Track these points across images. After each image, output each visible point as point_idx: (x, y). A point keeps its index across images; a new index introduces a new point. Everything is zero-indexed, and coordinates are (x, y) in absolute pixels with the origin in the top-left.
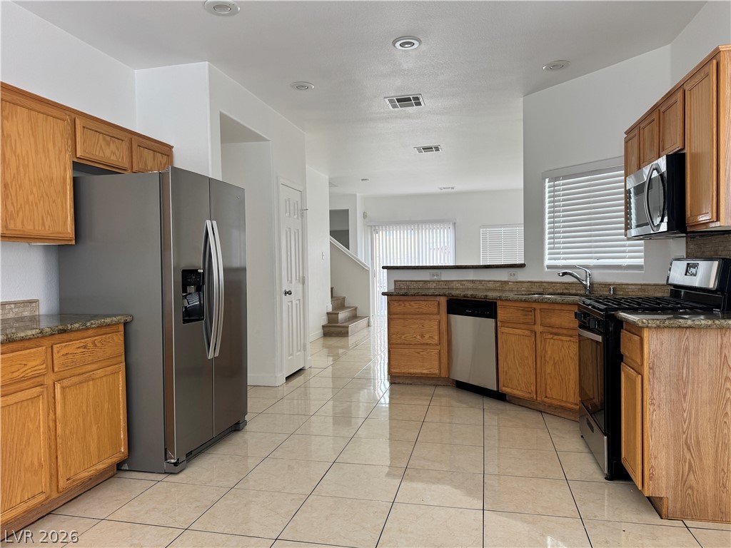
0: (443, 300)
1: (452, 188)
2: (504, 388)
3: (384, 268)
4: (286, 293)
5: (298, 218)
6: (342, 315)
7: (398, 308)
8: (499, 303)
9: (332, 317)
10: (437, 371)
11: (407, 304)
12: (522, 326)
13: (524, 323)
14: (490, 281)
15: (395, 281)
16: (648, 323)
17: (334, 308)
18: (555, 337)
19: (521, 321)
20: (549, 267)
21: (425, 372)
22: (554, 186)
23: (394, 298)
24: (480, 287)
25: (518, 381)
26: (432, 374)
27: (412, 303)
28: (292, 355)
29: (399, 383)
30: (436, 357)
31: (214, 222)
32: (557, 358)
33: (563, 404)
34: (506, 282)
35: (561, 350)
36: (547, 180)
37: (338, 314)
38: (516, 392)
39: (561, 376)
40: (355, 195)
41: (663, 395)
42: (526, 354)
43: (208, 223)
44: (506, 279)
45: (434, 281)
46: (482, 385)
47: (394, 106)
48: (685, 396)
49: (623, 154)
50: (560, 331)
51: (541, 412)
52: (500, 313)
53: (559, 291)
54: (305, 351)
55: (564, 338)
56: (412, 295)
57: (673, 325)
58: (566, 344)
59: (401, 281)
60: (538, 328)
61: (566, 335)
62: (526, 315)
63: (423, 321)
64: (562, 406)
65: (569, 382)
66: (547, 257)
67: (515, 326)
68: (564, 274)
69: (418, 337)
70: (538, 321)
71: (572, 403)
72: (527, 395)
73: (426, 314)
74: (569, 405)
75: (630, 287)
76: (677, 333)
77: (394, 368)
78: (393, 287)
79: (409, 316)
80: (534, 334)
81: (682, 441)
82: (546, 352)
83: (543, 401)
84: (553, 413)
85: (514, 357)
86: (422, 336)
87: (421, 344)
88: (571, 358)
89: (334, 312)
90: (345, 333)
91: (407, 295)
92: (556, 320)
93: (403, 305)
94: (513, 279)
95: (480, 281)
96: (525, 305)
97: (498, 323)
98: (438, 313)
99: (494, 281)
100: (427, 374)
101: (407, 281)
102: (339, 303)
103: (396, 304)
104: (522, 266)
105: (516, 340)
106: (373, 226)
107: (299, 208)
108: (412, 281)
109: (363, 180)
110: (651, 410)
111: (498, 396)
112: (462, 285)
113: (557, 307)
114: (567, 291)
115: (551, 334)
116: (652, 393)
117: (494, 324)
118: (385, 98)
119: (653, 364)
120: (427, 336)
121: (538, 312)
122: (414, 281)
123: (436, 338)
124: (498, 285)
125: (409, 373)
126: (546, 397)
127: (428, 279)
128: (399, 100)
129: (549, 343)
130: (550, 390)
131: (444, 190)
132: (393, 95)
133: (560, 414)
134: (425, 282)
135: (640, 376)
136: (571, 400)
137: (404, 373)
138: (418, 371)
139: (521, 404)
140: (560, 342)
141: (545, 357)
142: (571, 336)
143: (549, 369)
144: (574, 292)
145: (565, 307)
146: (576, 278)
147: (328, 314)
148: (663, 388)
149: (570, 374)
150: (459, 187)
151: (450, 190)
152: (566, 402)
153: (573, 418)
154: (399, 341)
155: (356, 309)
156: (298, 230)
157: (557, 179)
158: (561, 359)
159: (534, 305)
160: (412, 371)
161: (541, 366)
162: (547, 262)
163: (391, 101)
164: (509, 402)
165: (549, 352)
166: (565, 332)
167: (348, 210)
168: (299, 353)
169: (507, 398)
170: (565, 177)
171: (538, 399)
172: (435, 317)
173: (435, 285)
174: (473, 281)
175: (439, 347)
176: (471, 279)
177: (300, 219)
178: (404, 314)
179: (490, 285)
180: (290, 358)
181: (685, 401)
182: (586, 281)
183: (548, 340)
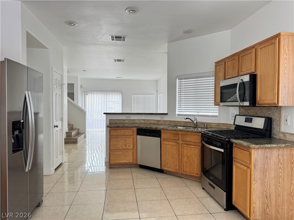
0: (135, 129)
1: (122, 78)
2: (164, 168)
3: (104, 113)
4: (55, 126)
5: (60, 88)
6: (74, 133)
7: (114, 133)
8: (162, 131)
9: (68, 134)
10: (132, 161)
11: (119, 131)
12: (172, 141)
13: (174, 140)
14: (152, 120)
15: (110, 120)
16: (255, 147)
17: (69, 130)
18: (188, 146)
19: (173, 139)
20: (178, 115)
21: (126, 162)
22: (181, 82)
23: (112, 128)
24: (148, 122)
25: (171, 164)
26: (129, 163)
27: (121, 131)
28: (57, 157)
29: (113, 168)
30: (132, 155)
31: (29, 92)
32: (189, 155)
33: (192, 174)
34: (159, 121)
35: (191, 151)
36: (177, 79)
37: (72, 133)
38: (169, 169)
39: (191, 162)
40: (77, 77)
41: (258, 177)
42: (175, 153)
43: (26, 92)
44: (159, 119)
45: (127, 120)
46: (153, 167)
47: (113, 40)
48: (266, 176)
49: (214, 71)
50: (190, 143)
51: (180, 177)
52: (163, 135)
53: (182, 125)
54: (62, 154)
55: (192, 146)
56: (121, 127)
57: (264, 147)
58: (193, 149)
59: (112, 120)
60: (180, 142)
61: (193, 145)
62: (175, 136)
63: (126, 139)
64: (191, 175)
65: (194, 165)
66: (177, 111)
67: (169, 141)
68: (187, 118)
69: (124, 146)
70: (180, 139)
71: (196, 174)
72: (175, 171)
73: (128, 135)
74: (194, 175)
75: (213, 124)
76: (263, 150)
77: (112, 161)
78: (109, 122)
79: (119, 137)
80: (178, 144)
81: (265, 195)
82: (184, 152)
83: (182, 173)
84: (185, 178)
85: (169, 154)
86: (125, 146)
87: (125, 149)
88: (195, 155)
89: (69, 132)
90: (75, 142)
91: (119, 127)
92: (188, 139)
93: (117, 132)
94: (162, 119)
95: (147, 120)
96: (175, 132)
97: (162, 139)
98: (133, 135)
99: (154, 120)
100: (127, 163)
101: (115, 120)
102: (71, 127)
103: (113, 131)
104: (166, 114)
105: (170, 147)
106: (86, 92)
107: (61, 83)
108: (117, 120)
109: (83, 71)
110: (254, 183)
111: (161, 171)
112: (140, 121)
113: (189, 133)
114: (186, 125)
115: (186, 144)
116: (254, 176)
117: (160, 140)
118: (110, 35)
119: (255, 164)
120: (128, 145)
121: (180, 136)
122: (118, 120)
123: (132, 146)
124: (156, 121)
125: (119, 163)
126: (184, 171)
127: (125, 119)
128: (116, 37)
129: (185, 148)
130: (185, 168)
131: (118, 78)
132: (114, 34)
133: (188, 178)
134: (124, 120)
135: (249, 169)
136: (195, 172)
137: (116, 163)
138: (123, 162)
139: (170, 174)
140: (190, 148)
141: (183, 154)
142: (195, 146)
143: (185, 159)
144: (189, 125)
145: (192, 133)
146: (191, 120)
147: (66, 133)
148: (258, 174)
149: (195, 161)
150: (125, 77)
151: (121, 78)
152: (193, 173)
153: (194, 180)
154: (114, 149)
155: (79, 129)
156: (60, 94)
157: (182, 79)
158: (191, 155)
159: (178, 132)
160: (120, 162)
161: (181, 158)
162: (177, 113)
163: (112, 37)
164: (165, 173)
165: (185, 152)
166: (192, 144)
167: (74, 84)
168: (60, 156)
169: (164, 172)
170: (185, 79)
171: (180, 172)
172: (131, 137)
173: (128, 121)
174: (144, 120)
175: (132, 150)
176: (144, 119)
177: (61, 88)
178: (117, 136)
179: (152, 122)
180: (56, 159)
181: (266, 178)
182: (195, 121)
183: (185, 147)
